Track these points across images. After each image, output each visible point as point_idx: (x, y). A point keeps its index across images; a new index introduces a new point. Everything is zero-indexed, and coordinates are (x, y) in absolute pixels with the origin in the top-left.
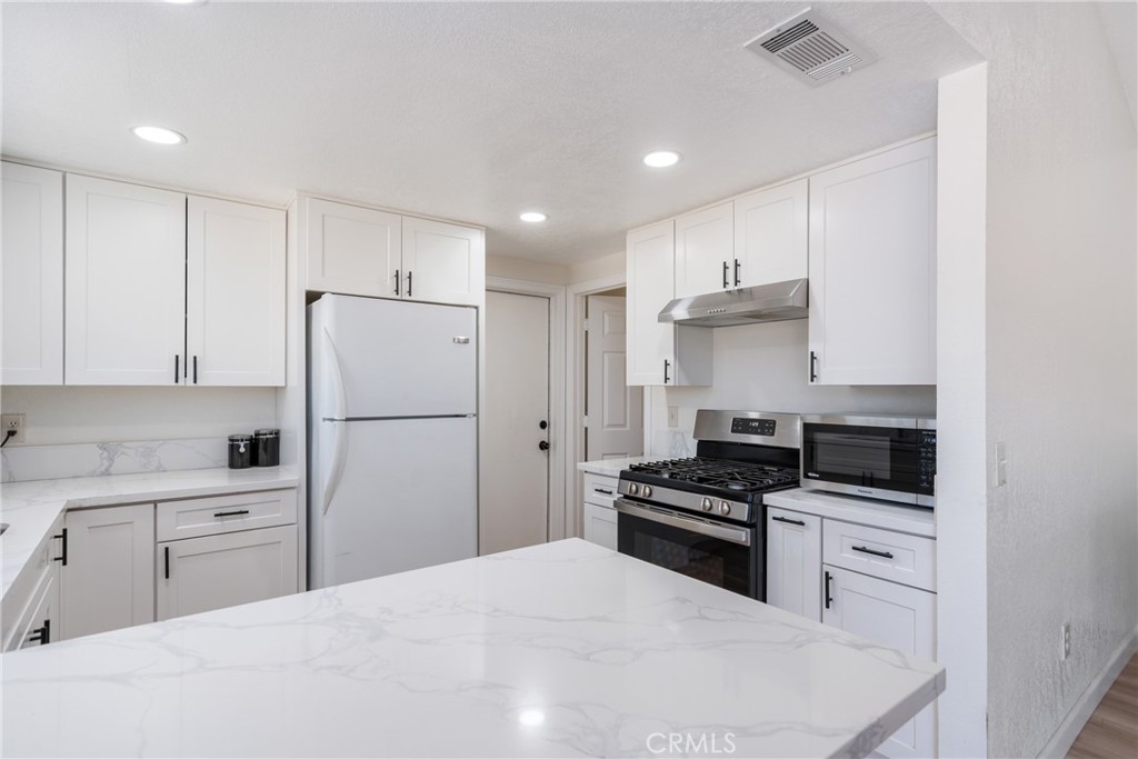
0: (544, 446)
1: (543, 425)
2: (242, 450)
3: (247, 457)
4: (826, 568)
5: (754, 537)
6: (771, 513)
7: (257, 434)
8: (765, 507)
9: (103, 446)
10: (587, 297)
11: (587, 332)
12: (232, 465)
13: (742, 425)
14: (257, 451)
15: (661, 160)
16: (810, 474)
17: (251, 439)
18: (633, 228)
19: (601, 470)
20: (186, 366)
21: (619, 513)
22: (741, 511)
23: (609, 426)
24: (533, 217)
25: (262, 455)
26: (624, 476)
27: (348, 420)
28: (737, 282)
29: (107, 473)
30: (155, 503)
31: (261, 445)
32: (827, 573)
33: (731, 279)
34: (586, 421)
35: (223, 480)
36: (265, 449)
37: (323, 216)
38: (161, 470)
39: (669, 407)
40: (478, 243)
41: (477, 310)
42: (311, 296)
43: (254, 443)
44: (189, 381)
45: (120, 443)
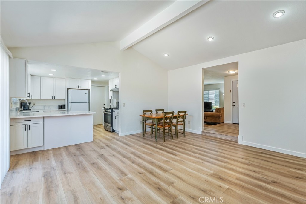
1: (104, 105)
2: (60, 107)
5: (111, 114)
6: (114, 111)
12: (59, 109)
14: (62, 107)
20: (53, 97)
21: (104, 113)
27: (72, 103)
29: (44, 109)
34: (110, 104)
40: (90, 82)
41: (89, 90)
42: (68, 89)
43: (62, 106)
44: (54, 99)
45: (46, 106)
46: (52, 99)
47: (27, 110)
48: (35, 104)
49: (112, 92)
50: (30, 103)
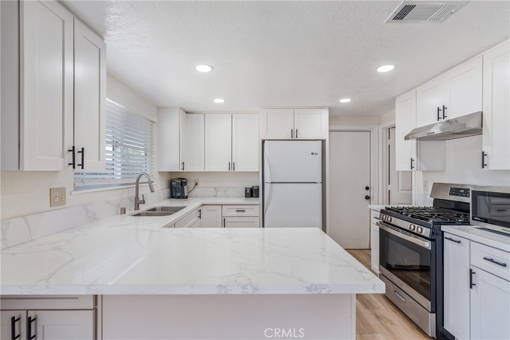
0: (368, 198)
1: (367, 188)
2: (248, 192)
3: (250, 194)
4: (472, 267)
6: (446, 235)
7: (253, 187)
8: (443, 232)
9: (215, 188)
10: (389, 129)
11: (389, 146)
12: (246, 197)
13: (455, 191)
14: (252, 193)
15: (385, 69)
16: (475, 218)
17: (251, 189)
18: (398, 96)
19: (377, 209)
20: (232, 165)
21: (380, 228)
22: (426, 232)
23: (402, 190)
24: (345, 101)
25: (254, 194)
26: (382, 211)
27: (272, 183)
28: (444, 117)
29: (216, 196)
30: (222, 205)
31: (254, 191)
32: (471, 270)
33: (441, 115)
34: (389, 187)
35: (243, 200)
36: (255, 193)
37: (267, 114)
38: (228, 197)
39: (424, 181)
40: (325, 114)
41: (323, 141)
42: (263, 142)
43: (252, 190)
44: (233, 171)
45: (219, 188)
46: (228, 171)
47: (179, 198)
48: (200, 184)
49: (412, 143)
50: (185, 181)
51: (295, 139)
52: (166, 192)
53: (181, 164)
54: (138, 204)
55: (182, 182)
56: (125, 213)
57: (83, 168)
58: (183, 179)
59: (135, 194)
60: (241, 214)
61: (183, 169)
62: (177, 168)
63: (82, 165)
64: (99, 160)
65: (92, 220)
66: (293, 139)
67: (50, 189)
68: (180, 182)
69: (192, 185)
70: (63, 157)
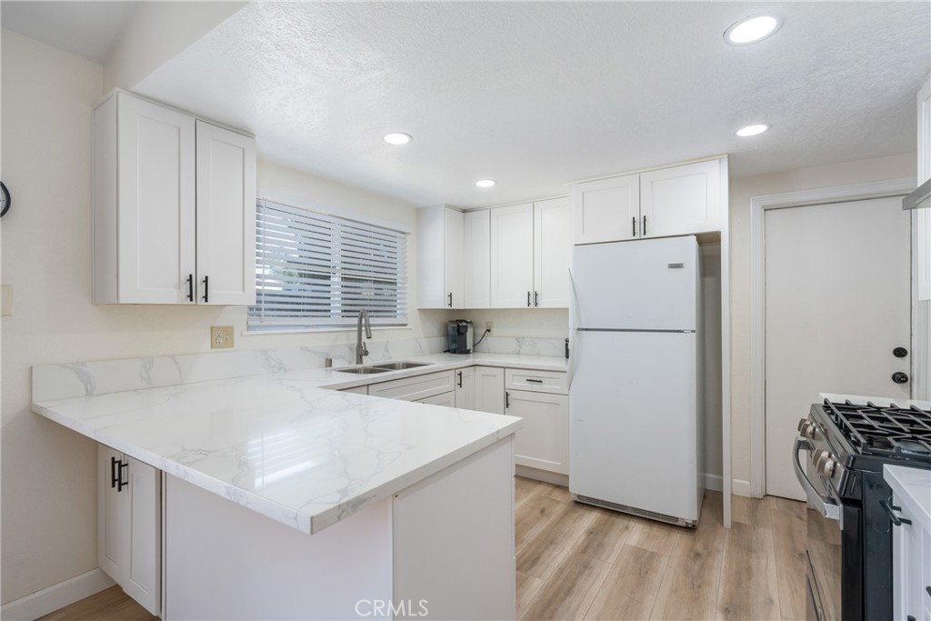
0: (899, 378)
1: (899, 352)
9: (517, 339)
20: (533, 298)
29: (518, 353)
30: (504, 368)
37: (583, 194)
44: (534, 307)
45: (524, 338)
46: (526, 307)
47: (459, 352)
48: (494, 331)
50: (464, 324)
51: (643, 237)
52: (439, 342)
53: (446, 296)
54: (361, 356)
55: (459, 326)
56: (330, 366)
57: (206, 301)
58: (461, 321)
59: (356, 342)
60: (536, 387)
61: (451, 305)
62: (442, 304)
63: (206, 298)
64: (244, 291)
65: (276, 370)
66: (637, 237)
67: (212, 328)
68: (456, 325)
69: (481, 331)
70: (179, 288)
